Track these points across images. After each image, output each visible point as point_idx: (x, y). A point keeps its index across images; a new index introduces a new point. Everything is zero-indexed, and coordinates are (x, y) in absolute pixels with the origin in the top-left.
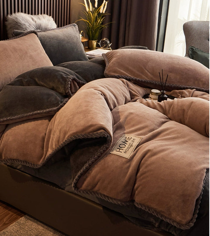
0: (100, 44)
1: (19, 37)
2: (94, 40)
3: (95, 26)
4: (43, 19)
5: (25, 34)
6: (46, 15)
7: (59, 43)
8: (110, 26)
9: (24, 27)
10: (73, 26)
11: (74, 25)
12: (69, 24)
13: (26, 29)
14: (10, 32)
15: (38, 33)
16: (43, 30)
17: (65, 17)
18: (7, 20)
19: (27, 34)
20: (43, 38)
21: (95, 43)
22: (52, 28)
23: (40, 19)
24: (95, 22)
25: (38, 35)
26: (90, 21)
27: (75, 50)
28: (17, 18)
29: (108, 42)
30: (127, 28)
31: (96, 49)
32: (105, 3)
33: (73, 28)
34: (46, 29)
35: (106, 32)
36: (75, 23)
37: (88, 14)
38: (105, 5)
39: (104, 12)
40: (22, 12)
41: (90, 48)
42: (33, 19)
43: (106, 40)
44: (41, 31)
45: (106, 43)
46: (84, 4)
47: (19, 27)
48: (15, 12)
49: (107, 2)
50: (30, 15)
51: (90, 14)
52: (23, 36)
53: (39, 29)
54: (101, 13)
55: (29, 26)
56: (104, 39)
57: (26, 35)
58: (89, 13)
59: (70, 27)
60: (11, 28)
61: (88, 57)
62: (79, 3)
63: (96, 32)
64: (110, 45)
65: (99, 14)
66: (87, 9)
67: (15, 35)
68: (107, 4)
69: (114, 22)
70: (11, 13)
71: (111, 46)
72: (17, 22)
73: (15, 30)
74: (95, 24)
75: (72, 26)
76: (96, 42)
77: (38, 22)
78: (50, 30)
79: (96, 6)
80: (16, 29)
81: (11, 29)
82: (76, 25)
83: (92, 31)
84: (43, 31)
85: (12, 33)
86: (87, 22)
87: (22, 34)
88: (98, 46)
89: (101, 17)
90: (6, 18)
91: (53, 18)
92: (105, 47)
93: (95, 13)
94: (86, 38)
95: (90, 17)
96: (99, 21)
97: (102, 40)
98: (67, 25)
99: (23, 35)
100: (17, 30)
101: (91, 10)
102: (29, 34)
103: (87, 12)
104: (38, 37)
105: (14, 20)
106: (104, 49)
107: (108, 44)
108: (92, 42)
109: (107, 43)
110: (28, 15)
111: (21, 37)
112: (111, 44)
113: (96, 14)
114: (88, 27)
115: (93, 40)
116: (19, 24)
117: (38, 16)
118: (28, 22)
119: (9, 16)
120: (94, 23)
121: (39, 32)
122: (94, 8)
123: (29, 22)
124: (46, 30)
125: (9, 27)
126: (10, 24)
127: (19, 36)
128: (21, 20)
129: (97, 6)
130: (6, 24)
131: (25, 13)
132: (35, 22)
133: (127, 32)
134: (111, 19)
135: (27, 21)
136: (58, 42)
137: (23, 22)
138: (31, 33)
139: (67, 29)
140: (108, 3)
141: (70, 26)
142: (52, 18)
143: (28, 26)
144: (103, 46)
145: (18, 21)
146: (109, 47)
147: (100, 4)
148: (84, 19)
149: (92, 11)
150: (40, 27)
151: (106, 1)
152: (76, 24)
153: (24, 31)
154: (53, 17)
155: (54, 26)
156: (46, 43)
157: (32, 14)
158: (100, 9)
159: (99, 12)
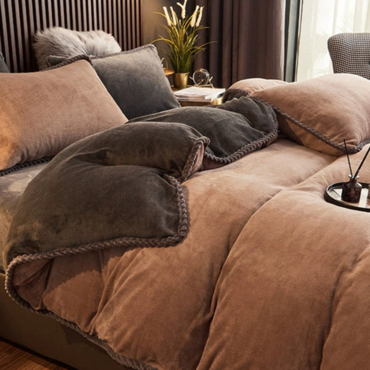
0: (193, 79)
1: (59, 67)
2: (184, 73)
3: (184, 50)
4: (98, 38)
5: (70, 61)
6: (101, 32)
7: (128, 75)
8: (208, 47)
9: (66, 51)
10: (149, 48)
11: (151, 47)
12: (140, 45)
13: (69, 55)
14: (41, 60)
15: (93, 61)
16: (98, 56)
17: (134, 35)
18: (36, 40)
19: (73, 62)
20: (100, 68)
21: (184, 77)
22: (114, 53)
23: (92, 37)
24: (184, 42)
25: (92, 63)
26: (175, 42)
27: (156, 87)
28: (52, 37)
29: (207, 75)
30: (235, 53)
31: (187, 87)
32: (199, 9)
33: (149, 51)
34: (104, 54)
35: (200, 60)
36: (152, 44)
37: (171, 30)
38: (198, 14)
39: (198, 25)
40: (60, 25)
41: (177, 86)
42: (80, 38)
43: (204, 72)
44: (95, 58)
46: (164, 13)
47: (58, 51)
48: (48, 26)
49: (202, 8)
50: (75, 32)
51: (174, 29)
52: (65, 64)
53: (92, 54)
54: (193, 27)
55: (75, 49)
56: (201, 71)
57: (71, 63)
58: (173, 29)
59: (144, 51)
60: (43, 54)
61: (178, 99)
62: (154, 12)
63: (186, 60)
64: (210, 80)
65: (190, 29)
66: (170, 22)
67: (51, 64)
68: (203, 11)
69: (213, 42)
70: (42, 29)
71: (211, 81)
72: (54, 43)
73: (51, 56)
74: (183, 47)
75: (147, 49)
76: (187, 76)
77: (91, 42)
78: (110, 55)
79: (183, 15)
80: (53, 55)
82: (153, 47)
83: (179, 58)
84: (99, 57)
85: (47, 60)
86: (170, 43)
87: (64, 61)
88: (190, 83)
89: (193, 33)
90: (34, 37)
91: (114, 37)
92: (203, 83)
93: (183, 29)
94: (169, 69)
95: (174, 36)
96: (190, 40)
97: (196, 72)
98: (136, 47)
100: (54, 56)
101: (175, 24)
102: (77, 60)
103: (169, 27)
104: (92, 65)
105: (48, 39)
106: (202, 87)
107: (207, 79)
108: (179, 76)
109: (205, 76)
110: (70, 31)
111: (62, 66)
112: (212, 78)
114: (173, 52)
115: (181, 72)
116: (57, 47)
117: (88, 32)
118: (73, 43)
119: (39, 33)
120: (183, 45)
121: (92, 58)
122: (180, 21)
123: (74, 42)
124: (104, 55)
125: (39, 52)
126: (42, 47)
127: (59, 65)
128: (59, 39)
129: (186, 16)
130: (34, 47)
131: (66, 27)
132: (85, 42)
133: (234, 58)
135: (71, 41)
136: (126, 73)
137: (63, 43)
138: (80, 59)
139: (139, 53)
140: (203, 9)
141: (143, 49)
142: (112, 37)
143: (72, 50)
144: (199, 82)
145: (54, 41)
146: (209, 83)
147: (190, 12)
148: (165, 38)
149: (177, 25)
150: (93, 52)
151: (200, 7)
153: (67, 57)
154: (113, 35)
155: (118, 49)
156: (106, 76)
157: (77, 30)
158: (191, 20)
159: (190, 26)
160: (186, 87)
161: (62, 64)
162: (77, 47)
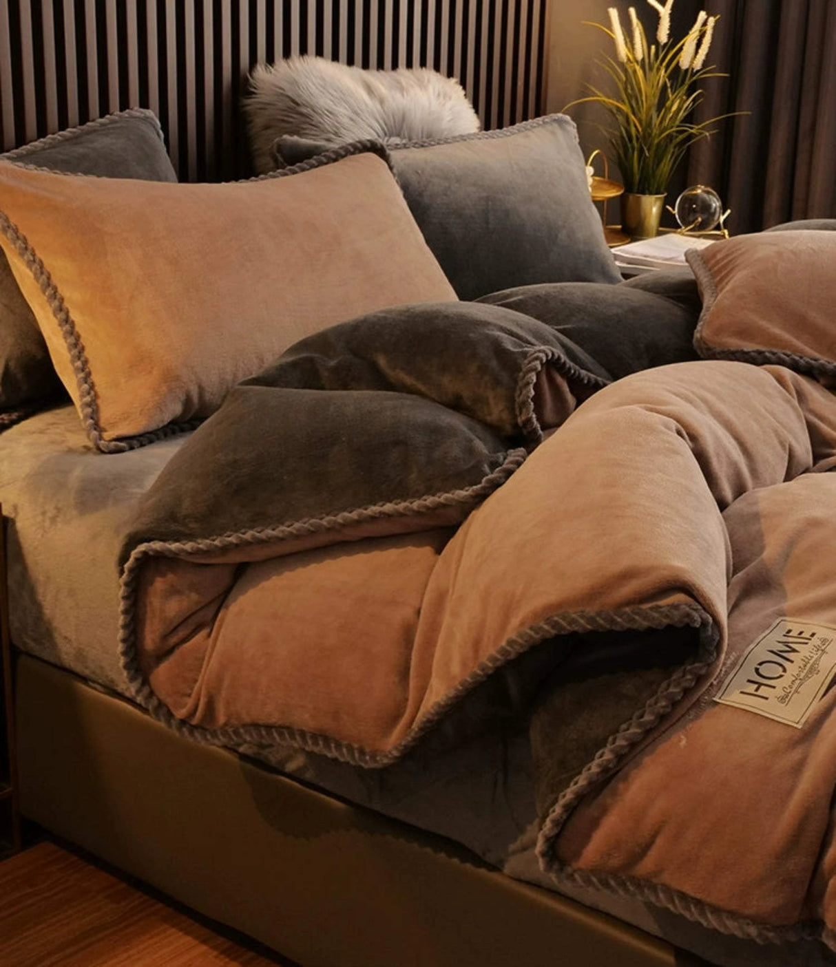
0: (676, 212)
1: (303, 170)
2: (651, 194)
3: (655, 131)
4: (417, 90)
5: (333, 156)
6: (429, 74)
7: (488, 199)
8: (727, 130)
9: (328, 123)
10: (555, 125)
11: (560, 122)
12: (538, 115)
13: (336, 134)
14: (264, 144)
15: (395, 155)
16: (414, 141)
17: (520, 83)
18: (253, 90)
19: (343, 157)
20: (413, 178)
21: (652, 207)
22: (457, 134)
23: (402, 89)
24: (659, 110)
25: (393, 163)
26: (632, 107)
27: (562, 235)
28: (295, 83)
29: (716, 203)
30: (803, 146)
31: (659, 234)
32: (705, 24)
33: (553, 133)
34: (429, 136)
35: (705, 160)
36: (564, 113)
37: (625, 71)
38: (702, 35)
39: (698, 64)
40: (320, 52)
41: (631, 231)
42: (370, 90)
43: (705, 196)
44: (405, 146)
45: (706, 207)
46: (610, 26)
47: (305, 123)
48: (287, 54)
49: (712, 21)
50: (357, 70)
51: (635, 72)
52: (321, 164)
53: (398, 135)
54: (687, 70)
55: (352, 119)
56: (699, 191)
57: (335, 160)
58: (630, 71)
59: (540, 131)
60: (267, 127)
61: (620, 267)
62: (584, 22)
63: (659, 159)
64: (722, 218)
65: (677, 75)
66: (623, 50)
67: (285, 161)
68: (715, 28)
69: (745, 113)
70: (270, 60)
71: (725, 221)
72: (297, 100)
73: (286, 137)
74: (656, 121)
75: (549, 127)
76: (659, 204)
77: (396, 100)
78: (446, 142)
79: (663, 34)
80: (291, 133)
81: (269, 131)
82: (566, 122)
83: (641, 151)
84: (416, 145)
85: (275, 147)
86: (618, 109)
87: (319, 154)
88: (668, 223)
89: (686, 87)
90: (248, 79)
91: (464, 88)
92: (702, 226)
93: (658, 69)
94: (612, 182)
95: (632, 89)
96: (674, 108)
97: (685, 193)
98: (525, 118)
99: (324, 160)
100: (295, 138)
101: (639, 56)
102: (353, 153)
103: (622, 65)
104: (391, 168)
105: (281, 88)
106: (699, 237)
107: (714, 213)
108: (638, 203)
109: (710, 206)
110: (345, 68)
111: (313, 166)
112: (729, 212)
113: (663, 72)
114: (625, 135)
115: (643, 193)
116: (304, 110)
117: (393, 73)
118: (347, 102)
119: (261, 71)
120: (654, 115)
121: (397, 147)
122: (653, 47)
123: (351, 101)
124: (428, 139)
125: (259, 121)
126: (265, 109)
127: (303, 165)
128: (313, 89)
129: (670, 36)
130: (248, 108)
131: (335, 58)
132: (382, 102)
133: (802, 158)
134: (730, 96)
135: (343, 96)
136: (484, 194)
137: (323, 101)
138: (361, 152)
139: (527, 136)
140: (716, 22)
141: (539, 125)
142: (461, 88)
143: (345, 120)
144: (690, 224)
145: (300, 96)
146: (718, 228)
147: (680, 27)
148: (609, 98)
149: (643, 59)
150: (401, 128)
151: (709, 15)
152: (568, 118)
153: (329, 140)
154: (463, 83)
155: (469, 121)
156: (426, 200)
157: (366, 66)
158: (681, 49)
159: (678, 66)
160: (654, 232)
161: (313, 161)
162: (357, 114)
